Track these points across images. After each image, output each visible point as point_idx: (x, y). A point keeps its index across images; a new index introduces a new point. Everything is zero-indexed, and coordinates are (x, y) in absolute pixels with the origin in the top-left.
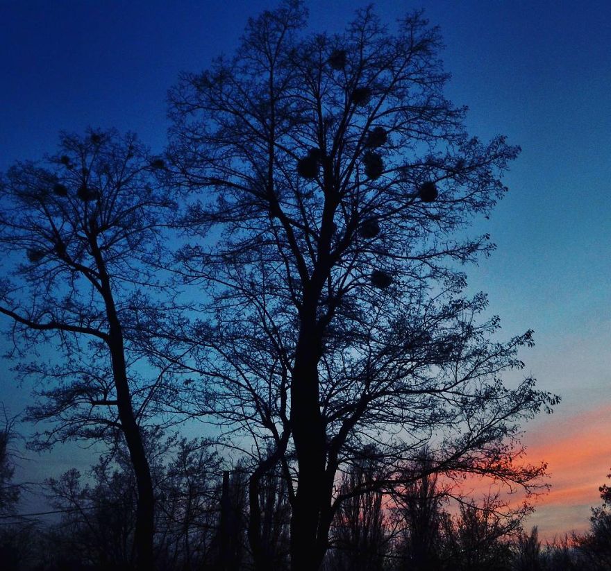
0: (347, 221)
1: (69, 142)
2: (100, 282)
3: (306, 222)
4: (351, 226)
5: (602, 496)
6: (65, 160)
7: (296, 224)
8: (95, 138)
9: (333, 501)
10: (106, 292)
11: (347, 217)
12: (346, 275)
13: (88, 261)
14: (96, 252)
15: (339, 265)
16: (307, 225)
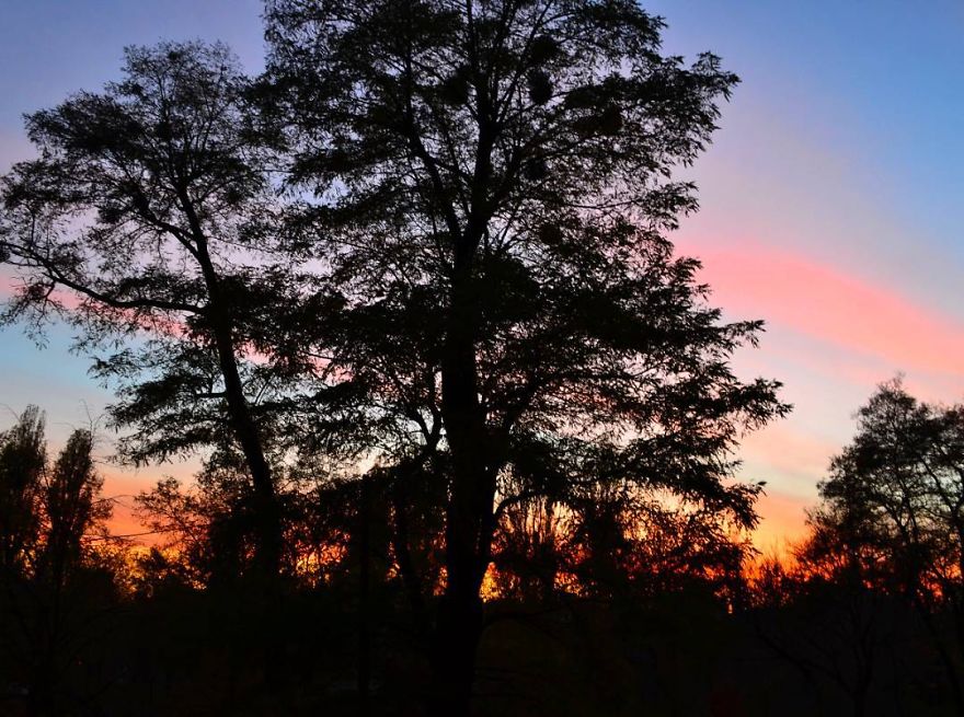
0: (507, 159)
1: (141, 65)
2: (195, 245)
3: (455, 162)
4: (513, 166)
5: (820, 495)
6: (137, 90)
7: (442, 165)
8: (173, 56)
9: (496, 506)
10: (202, 256)
11: (507, 153)
12: (507, 228)
13: (177, 218)
14: (187, 208)
15: (498, 216)
16: (456, 165)
